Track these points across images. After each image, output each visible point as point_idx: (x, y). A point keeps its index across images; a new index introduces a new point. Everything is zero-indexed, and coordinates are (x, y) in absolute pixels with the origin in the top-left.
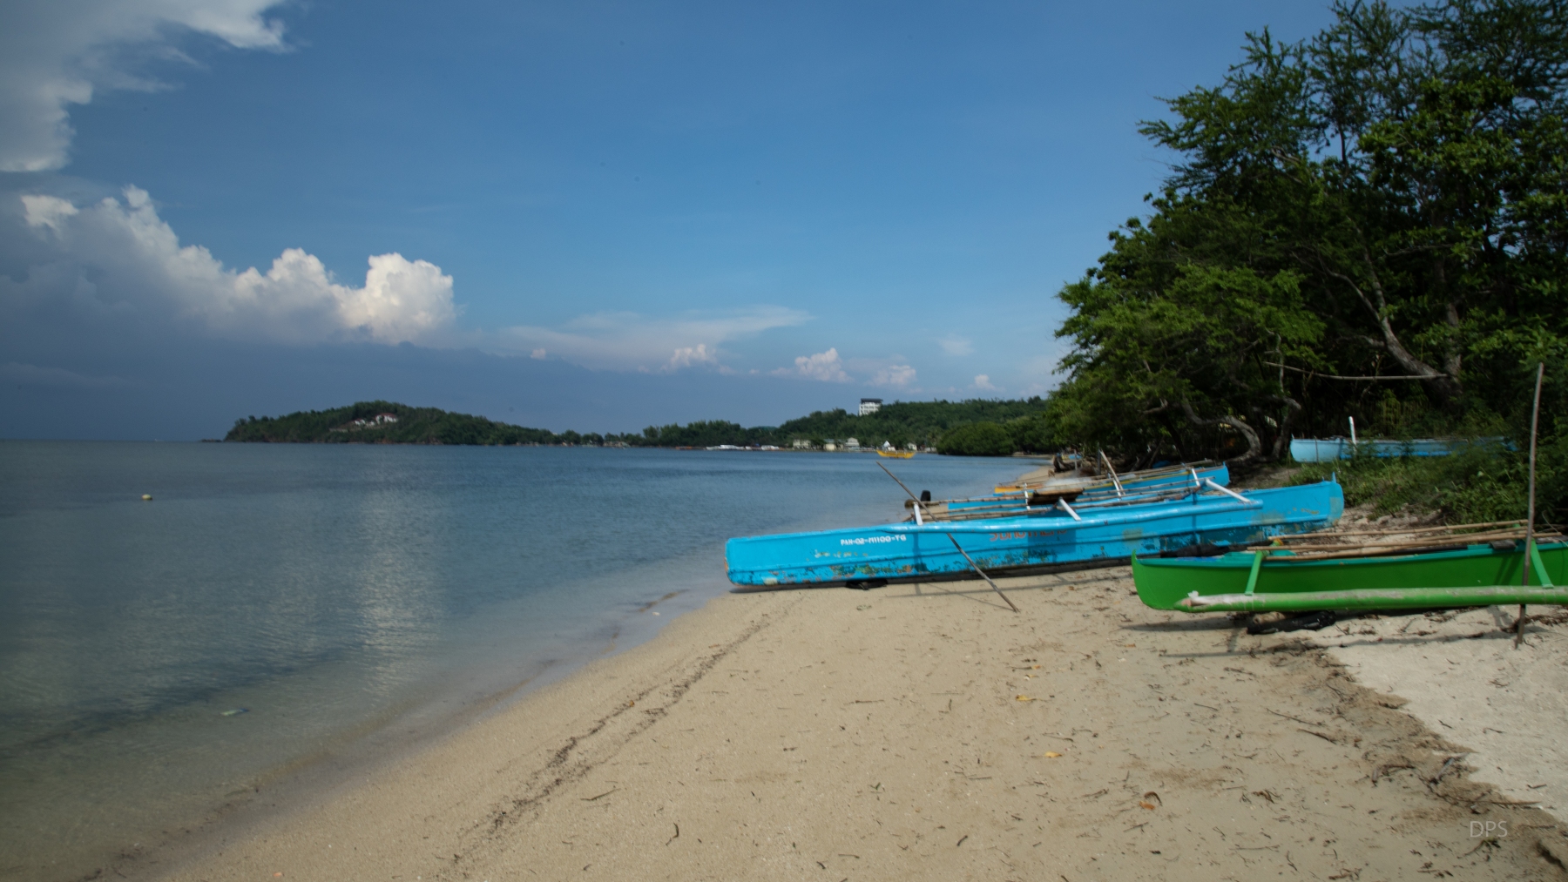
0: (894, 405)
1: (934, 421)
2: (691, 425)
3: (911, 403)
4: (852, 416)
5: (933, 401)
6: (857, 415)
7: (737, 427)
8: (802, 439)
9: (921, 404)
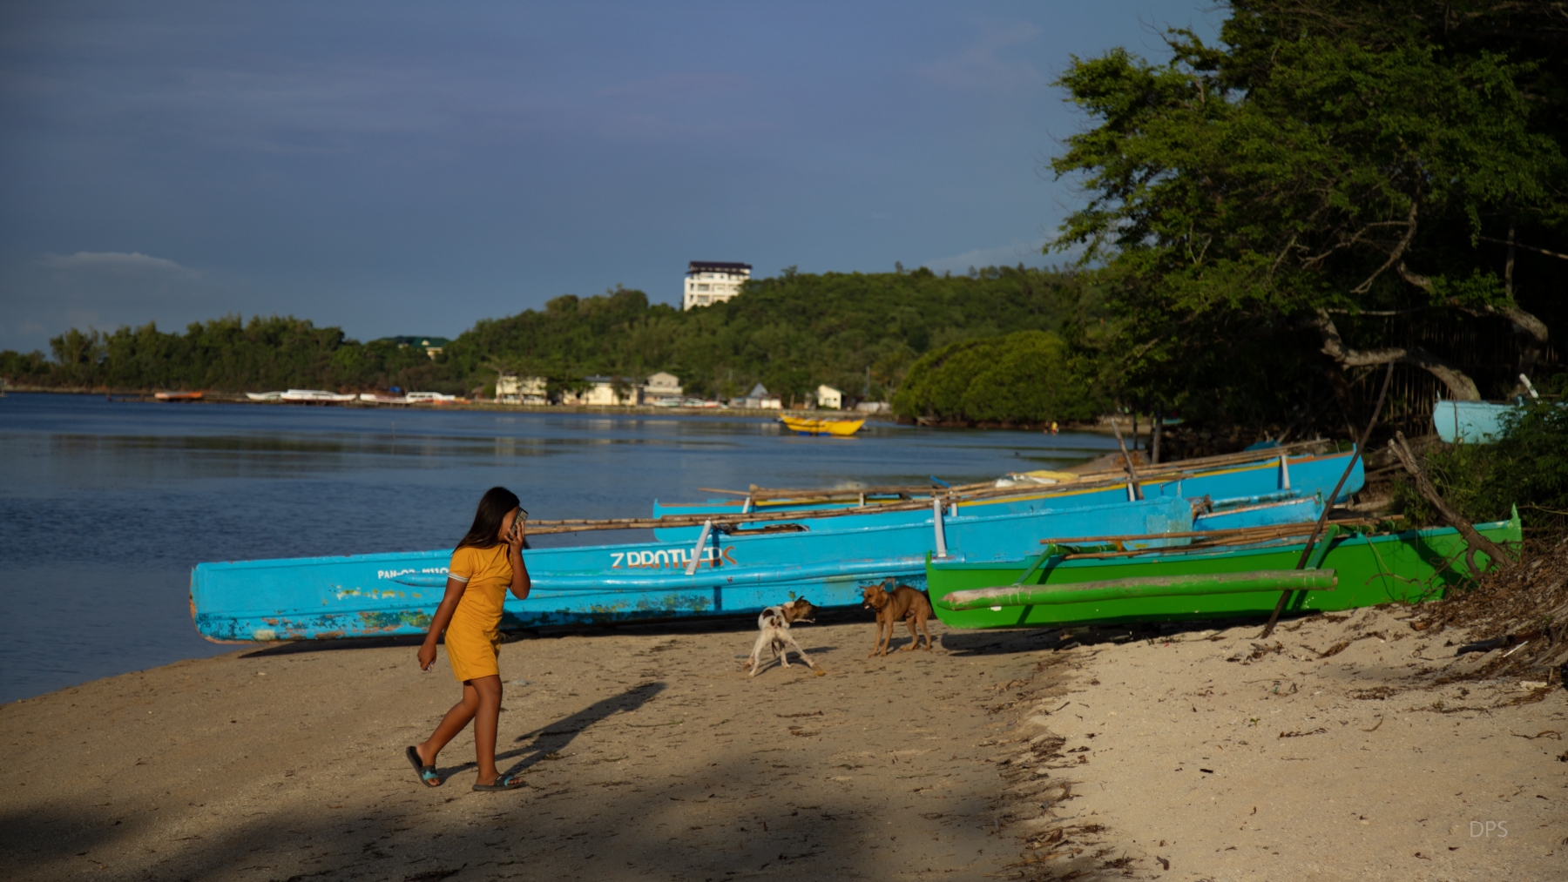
0: (782, 282)
1: (893, 328)
2: (197, 331)
3: (831, 276)
4: (663, 312)
5: (893, 270)
6: (677, 307)
7: (336, 338)
8: (521, 374)
9: (857, 278)
